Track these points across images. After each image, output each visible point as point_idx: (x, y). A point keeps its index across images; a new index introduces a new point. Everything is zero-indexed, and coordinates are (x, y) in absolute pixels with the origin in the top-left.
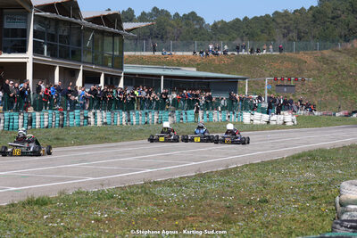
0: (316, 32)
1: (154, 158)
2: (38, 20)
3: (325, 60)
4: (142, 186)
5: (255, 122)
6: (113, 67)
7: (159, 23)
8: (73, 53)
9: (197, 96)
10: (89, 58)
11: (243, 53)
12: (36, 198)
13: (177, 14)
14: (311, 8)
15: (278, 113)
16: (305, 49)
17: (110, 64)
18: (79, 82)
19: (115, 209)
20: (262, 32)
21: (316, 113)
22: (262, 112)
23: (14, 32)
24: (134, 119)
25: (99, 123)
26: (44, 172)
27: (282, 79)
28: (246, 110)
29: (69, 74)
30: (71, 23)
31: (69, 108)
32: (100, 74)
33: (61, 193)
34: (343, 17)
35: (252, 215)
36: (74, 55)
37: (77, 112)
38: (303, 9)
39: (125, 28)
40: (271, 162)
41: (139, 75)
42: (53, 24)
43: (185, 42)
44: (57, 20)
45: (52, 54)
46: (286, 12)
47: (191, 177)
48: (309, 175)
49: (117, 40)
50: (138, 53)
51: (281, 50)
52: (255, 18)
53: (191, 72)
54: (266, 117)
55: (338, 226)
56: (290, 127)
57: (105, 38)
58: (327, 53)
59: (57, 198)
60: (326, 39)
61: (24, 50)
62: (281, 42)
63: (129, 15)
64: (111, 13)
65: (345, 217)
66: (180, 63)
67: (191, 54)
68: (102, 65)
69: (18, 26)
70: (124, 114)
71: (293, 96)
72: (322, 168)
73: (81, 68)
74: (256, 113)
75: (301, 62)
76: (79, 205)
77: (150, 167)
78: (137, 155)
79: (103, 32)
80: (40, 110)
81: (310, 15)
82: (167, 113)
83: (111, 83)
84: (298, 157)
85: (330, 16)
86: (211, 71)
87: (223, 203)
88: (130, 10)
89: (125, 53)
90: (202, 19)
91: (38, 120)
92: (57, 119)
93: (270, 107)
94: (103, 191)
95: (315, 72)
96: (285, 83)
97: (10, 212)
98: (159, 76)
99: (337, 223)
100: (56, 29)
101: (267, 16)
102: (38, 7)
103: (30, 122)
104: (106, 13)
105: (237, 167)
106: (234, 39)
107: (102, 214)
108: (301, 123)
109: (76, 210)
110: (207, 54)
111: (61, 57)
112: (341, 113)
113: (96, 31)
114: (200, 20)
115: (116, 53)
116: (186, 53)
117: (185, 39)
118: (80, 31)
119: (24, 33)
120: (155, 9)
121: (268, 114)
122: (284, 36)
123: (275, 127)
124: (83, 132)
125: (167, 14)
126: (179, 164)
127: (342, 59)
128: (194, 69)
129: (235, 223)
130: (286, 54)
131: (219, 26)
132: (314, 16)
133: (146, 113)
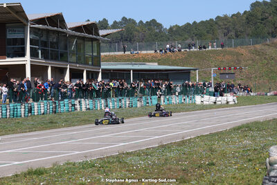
0: (249, 31)
1: (126, 134)
2: (33, 30)
3: (257, 53)
4: (117, 157)
5: (205, 103)
6: (92, 65)
7: (128, 30)
8: (62, 55)
9: (158, 84)
10: (74, 58)
11: (193, 49)
12: (34, 169)
13: (141, 22)
14: (245, 12)
16: (242, 44)
17: (90, 63)
18: (67, 78)
19: (96, 175)
20: (208, 32)
21: (252, 94)
22: (210, 95)
23: (15, 41)
24: (111, 105)
25: (84, 109)
26: (41, 149)
27: (225, 69)
28: (198, 94)
29: (59, 72)
30: (59, 32)
31: (60, 98)
32: (83, 71)
33: (54, 165)
34: (270, 18)
35: (202, 176)
36: (62, 57)
37: (66, 101)
38: (238, 13)
39: (101, 34)
40: (217, 134)
41: (114, 70)
42: (45, 33)
43: (148, 43)
44: (48, 31)
45: (45, 57)
46: (226, 16)
47: (155, 147)
48: (247, 142)
49: (95, 44)
50: (112, 54)
51: (222, 46)
52: (202, 22)
53: (154, 66)
54: (213, 98)
55: (267, 181)
56: (232, 106)
57: (86, 43)
58: (258, 46)
59: (51, 169)
60: (258, 36)
61: (23, 55)
62: (222, 39)
63: (104, 25)
64: (90, 23)
65: (272, 174)
66: (145, 60)
67: (153, 52)
68: (84, 64)
69: (18, 36)
70: (103, 101)
71: (234, 81)
72: (256, 136)
73: (68, 66)
74: (205, 96)
75: (238, 54)
76: (68, 173)
77: (123, 141)
79: (84, 38)
80: (37, 101)
81: (244, 18)
82: (136, 99)
83: (92, 77)
84: (239, 128)
85: (260, 18)
86: (170, 65)
87: (179, 167)
88: (104, 19)
89: (102, 54)
90: (161, 25)
91: (36, 108)
92: (51, 107)
93: (216, 90)
94: (87, 161)
95: (250, 62)
96: (227, 72)
97: (14, 181)
98: (129, 70)
99: (266, 179)
100: (47, 38)
101: (211, 20)
102: (33, 21)
103: (30, 110)
104: (86, 23)
105: (191, 139)
106: (186, 39)
107: (86, 180)
108: (240, 103)
109: (66, 177)
110: (166, 52)
111: (52, 59)
112: (272, 93)
113: (79, 37)
114: (159, 26)
115: (95, 54)
116: (149, 52)
117: (148, 41)
118: (66, 38)
119: (23, 41)
120: (124, 19)
121: (214, 96)
122: (225, 35)
123: (221, 106)
124: (71, 117)
125: (134, 22)
126: (146, 138)
127: (270, 51)
128: (156, 64)
129: (189, 182)
130: (227, 49)
131: (174, 29)
132: (247, 18)
133: (120, 100)
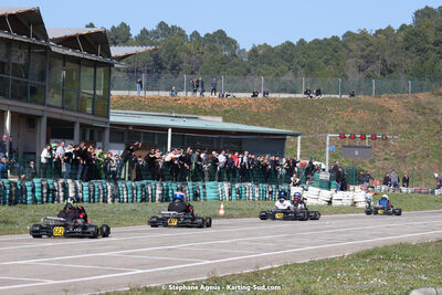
1: (148, 253)
3: (421, 109)
5: (310, 201)
6: (93, 114)
7: (169, 47)
8: (33, 90)
13: (196, 34)
14: (403, 27)
15: (344, 188)
17: (89, 109)
20: (326, 62)
22: (321, 187)
27: (352, 137)
29: (27, 124)
32: (74, 124)
36: (33, 93)
38: (389, 28)
39: (113, 54)
41: (134, 126)
46: (364, 33)
47: (201, 281)
49: (101, 72)
50: (134, 93)
52: (316, 42)
53: (215, 123)
54: (326, 194)
57: (83, 68)
58: (423, 97)
60: (424, 76)
62: (355, 77)
63: (122, 35)
64: (93, 30)
66: (198, 111)
68: (78, 111)
70: (110, 186)
71: (372, 162)
72: (398, 271)
73: (45, 114)
74: (310, 188)
75: (383, 110)
77: (141, 266)
78: (123, 249)
79: (78, 61)
81: (400, 39)
83: (92, 138)
85: (431, 40)
86: (247, 123)
88: (123, 25)
89: (113, 93)
90: (234, 42)
95: (404, 127)
96: (358, 142)
98: (165, 129)
100: (8, 54)
101: (335, 39)
104: (85, 31)
105: (272, 269)
106: (283, 73)
111: (14, 97)
114: (231, 43)
115: (99, 93)
120: (162, 25)
122: (361, 69)
123: (340, 210)
125: (181, 33)
126: (184, 263)
128: (220, 119)
130: (361, 97)
131: (260, 52)
132: (406, 40)
133: (143, 186)
